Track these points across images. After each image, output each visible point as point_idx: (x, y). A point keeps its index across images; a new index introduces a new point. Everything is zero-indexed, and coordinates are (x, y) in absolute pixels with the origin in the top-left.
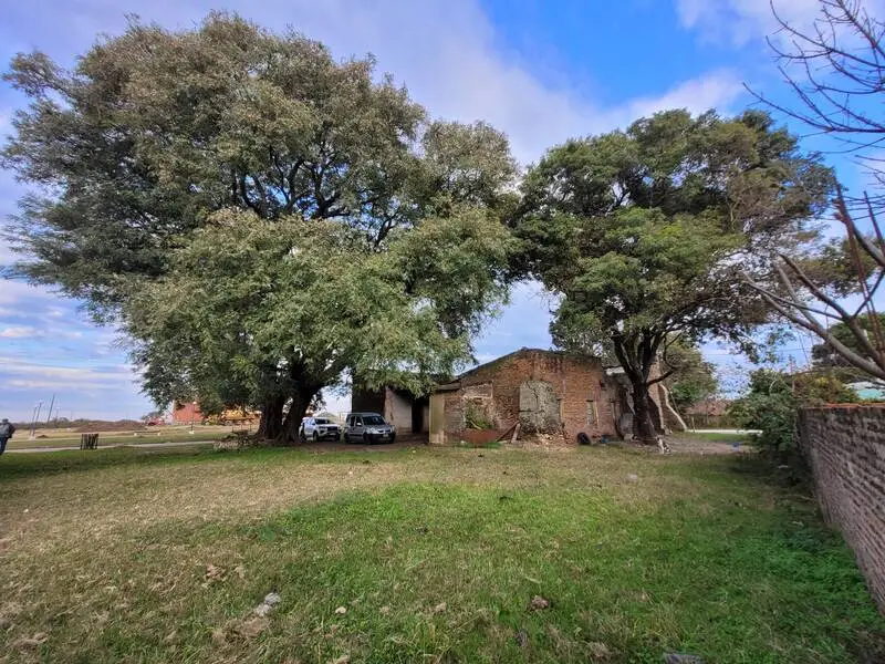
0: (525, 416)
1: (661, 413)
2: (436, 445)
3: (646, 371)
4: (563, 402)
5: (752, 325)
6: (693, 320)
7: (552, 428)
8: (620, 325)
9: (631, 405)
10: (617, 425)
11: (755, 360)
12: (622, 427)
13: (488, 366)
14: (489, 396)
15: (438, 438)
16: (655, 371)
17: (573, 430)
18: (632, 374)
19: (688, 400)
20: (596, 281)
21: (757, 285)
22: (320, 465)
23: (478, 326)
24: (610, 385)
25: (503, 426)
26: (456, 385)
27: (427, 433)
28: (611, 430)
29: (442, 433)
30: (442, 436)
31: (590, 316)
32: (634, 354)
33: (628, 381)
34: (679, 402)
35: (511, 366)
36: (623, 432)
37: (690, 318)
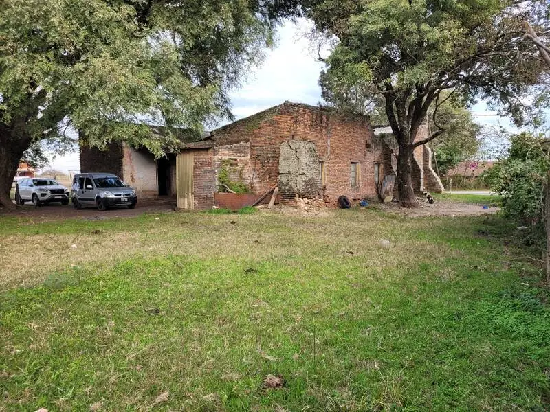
0: (284, 179)
1: (422, 175)
2: (184, 210)
3: (413, 132)
4: (325, 164)
5: (524, 85)
6: (469, 77)
7: (311, 192)
8: (394, 80)
9: (395, 168)
10: (378, 187)
11: (518, 122)
12: (383, 190)
13: (245, 121)
14: (246, 155)
15: (187, 202)
16: (423, 132)
17: (333, 194)
18: (399, 134)
19: (450, 162)
20: (374, 23)
21: (539, 40)
22: (35, 237)
23: (235, 72)
24: (376, 146)
25: (260, 189)
26: (208, 143)
27: (175, 197)
28: (371, 192)
29: (192, 197)
30: (192, 201)
31: (362, 67)
32: (404, 113)
33: (394, 141)
34: (441, 164)
35: (272, 122)
36: (383, 195)
37: (465, 75)
